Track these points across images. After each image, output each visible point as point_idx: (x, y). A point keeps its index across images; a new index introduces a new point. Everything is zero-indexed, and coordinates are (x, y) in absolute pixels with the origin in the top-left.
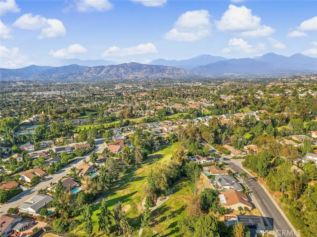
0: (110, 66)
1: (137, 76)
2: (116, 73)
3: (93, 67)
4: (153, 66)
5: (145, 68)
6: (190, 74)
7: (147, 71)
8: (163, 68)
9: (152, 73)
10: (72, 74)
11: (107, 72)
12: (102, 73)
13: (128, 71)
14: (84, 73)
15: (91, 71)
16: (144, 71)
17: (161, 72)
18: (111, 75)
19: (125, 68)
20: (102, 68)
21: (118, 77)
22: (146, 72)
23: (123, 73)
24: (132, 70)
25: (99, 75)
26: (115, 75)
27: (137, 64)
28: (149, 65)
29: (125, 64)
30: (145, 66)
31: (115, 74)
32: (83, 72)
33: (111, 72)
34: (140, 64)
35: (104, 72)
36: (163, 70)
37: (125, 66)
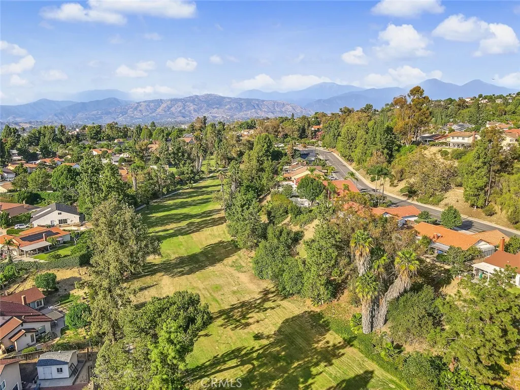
0: (172, 100)
1: (216, 115)
2: (181, 110)
3: (144, 102)
4: (241, 99)
5: (229, 102)
6: (302, 112)
7: (232, 108)
8: (257, 102)
9: (241, 111)
10: (110, 113)
11: (166, 110)
12: (159, 110)
13: (201, 108)
14: (129, 112)
15: (140, 108)
16: (226, 107)
17: (255, 109)
18: (173, 114)
19: (196, 103)
20: (159, 102)
21: (184, 117)
22: (230, 109)
23: (192, 112)
24: (208, 106)
25: (154, 114)
26: (179, 114)
27: (215, 96)
28: (235, 99)
29: (197, 96)
30: (228, 100)
31: (180, 112)
32: (128, 110)
33: (173, 109)
34: (220, 97)
35: (162, 110)
36: (258, 105)
37: (196, 100)
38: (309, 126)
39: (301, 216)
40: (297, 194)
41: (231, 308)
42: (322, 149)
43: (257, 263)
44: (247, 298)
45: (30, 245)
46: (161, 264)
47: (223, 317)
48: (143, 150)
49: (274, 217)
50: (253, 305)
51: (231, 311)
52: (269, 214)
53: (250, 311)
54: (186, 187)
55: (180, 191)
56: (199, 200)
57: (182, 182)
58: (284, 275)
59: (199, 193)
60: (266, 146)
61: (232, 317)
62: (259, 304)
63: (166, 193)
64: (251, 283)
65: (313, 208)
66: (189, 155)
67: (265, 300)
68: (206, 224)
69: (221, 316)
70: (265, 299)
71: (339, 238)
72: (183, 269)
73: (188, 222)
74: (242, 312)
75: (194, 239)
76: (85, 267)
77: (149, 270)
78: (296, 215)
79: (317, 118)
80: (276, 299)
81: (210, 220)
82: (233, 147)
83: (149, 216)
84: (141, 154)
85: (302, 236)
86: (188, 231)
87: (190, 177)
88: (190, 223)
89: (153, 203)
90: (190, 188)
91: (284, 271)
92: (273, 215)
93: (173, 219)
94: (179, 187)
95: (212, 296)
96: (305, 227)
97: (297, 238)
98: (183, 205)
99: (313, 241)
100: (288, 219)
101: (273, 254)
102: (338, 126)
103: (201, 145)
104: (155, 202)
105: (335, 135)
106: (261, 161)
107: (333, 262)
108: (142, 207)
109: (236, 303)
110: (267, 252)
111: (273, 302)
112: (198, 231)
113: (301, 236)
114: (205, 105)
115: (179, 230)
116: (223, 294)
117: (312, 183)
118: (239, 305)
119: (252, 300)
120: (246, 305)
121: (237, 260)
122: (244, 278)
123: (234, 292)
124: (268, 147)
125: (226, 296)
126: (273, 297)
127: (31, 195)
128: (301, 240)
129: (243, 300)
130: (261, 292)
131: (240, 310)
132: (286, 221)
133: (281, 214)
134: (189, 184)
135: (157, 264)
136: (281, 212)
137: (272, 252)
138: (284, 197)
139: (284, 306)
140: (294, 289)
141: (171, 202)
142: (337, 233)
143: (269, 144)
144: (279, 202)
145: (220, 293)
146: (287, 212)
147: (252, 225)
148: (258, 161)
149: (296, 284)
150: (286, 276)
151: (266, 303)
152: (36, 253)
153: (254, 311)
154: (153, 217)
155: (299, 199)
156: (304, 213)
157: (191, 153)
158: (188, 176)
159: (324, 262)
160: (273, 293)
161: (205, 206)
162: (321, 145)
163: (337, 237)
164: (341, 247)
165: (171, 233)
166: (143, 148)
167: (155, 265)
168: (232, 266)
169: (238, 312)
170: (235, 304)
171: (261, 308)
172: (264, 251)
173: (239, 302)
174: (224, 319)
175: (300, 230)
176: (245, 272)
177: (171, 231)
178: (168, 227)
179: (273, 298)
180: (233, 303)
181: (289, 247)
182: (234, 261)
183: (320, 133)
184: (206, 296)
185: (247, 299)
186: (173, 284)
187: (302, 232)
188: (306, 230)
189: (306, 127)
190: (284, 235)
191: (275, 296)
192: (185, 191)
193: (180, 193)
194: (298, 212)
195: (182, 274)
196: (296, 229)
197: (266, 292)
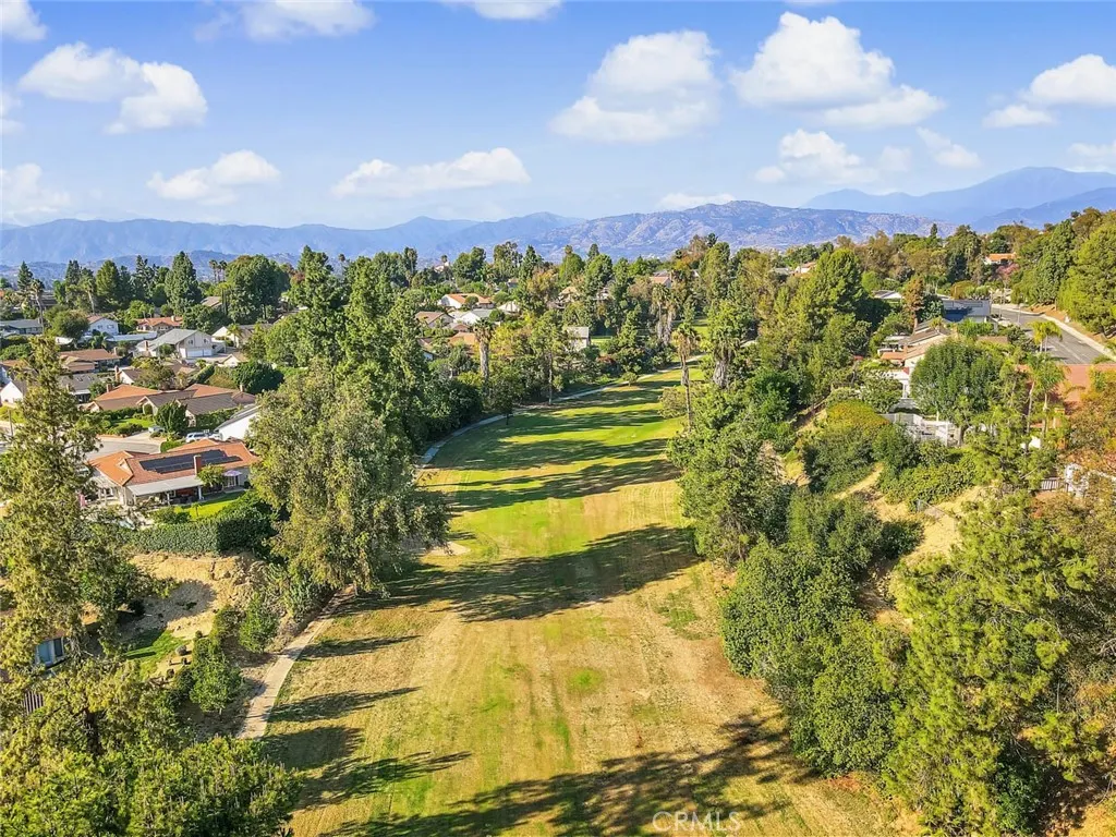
0: (658, 215)
2: (677, 237)
3: (602, 219)
4: (811, 211)
5: (785, 219)
7: (791, 232)
8: (850, 218)
11: (646, 236)
12: (631, 237)
13: (721, 232)
15: (594, 232)
16: (778, 230)
18: (661, 245)
19: (711, 221)
20: (632, 220)
22: (784, 234)
24: (736, 227)
25: (622, 245)
27: (755, 206)
28: (800, 211)
29: (713, 207)
30: (782, 214)
31: (674, 240)
32: (569, 237)
33: (660, 235)
34: (766, 207)
35: (638, 236)
36: (851, 224)
37: (713, 214)
38: (976, 252)
39: (918, 473)
40: (914, 404)
41: (601, 777)
42: (1011, 307)
43: (733, 614)
44: (671, 742)
45: (159, 480)
46: (459, 574)
47: (557, 811)
48: (543, 294)
49: (826, 468)
50: (685, 781)
51: (595, 790)
52: (810, 456)
53: (666, 805)
54: (620, 381)
55: (606, 389)
56: (643, 412)
57: (613, 369)
58: (817, 683)
59: (650, 397)
60: (842, 283)
61: (588, 818)
62: (708, 777)
63: (559, 388)
64: (706, 683)
65: (966, 448)
66: (645, 307)
67: (735, 763)
68: (634, 474)
69: (551, 802)
70: (735, 760)
71: (1084, 577)
72: (514, 598)
73: (589, 463)
74: (634, 801)
75: (587, 513)
76: (234, 558)
77: (418, 587)
78: (901, 468)
79: (1003, 238)
80: (777, 770)
81: (648, 464)
82: (761, 293)
83: (501, 440)
84: (538, 303)
85: (916, 541)
86: (578, 487)
87: (631, 354)
88: (595, 467)
89: (526, 412)
90: (632, 384)
91: (820, 667)
92: (822, 460)
93: (555, 452)
94: (605, 379)
95: (558, 708)
96: (930, 511)
97: (894, 544)
98: (595, 422)
99: (945, 571)
100: (872, 480)
101: (792, 593)
102: (1068, 241)
103: (689, 293)
104: (531, 411)
105: (1055, 269)
106: (820, 317)
107: (1040, 681)
108: (496, 418)
109: (628, 754)
110: (770, 584)
111: (764, 780)
112: (606, 490)
113: (911, 541)
114: (730, 225)
115: (558, 483)
116: (596, 711)
117: (969, 363)
118: (635, 766)
119: (685, 757)
120: (656, 776)
121: (684, 590)
122: (687, 659)
123: (636, 710)
124: (849, 286)
125: (604, 720)
126: (767, 758)
127: (261, 374)
128: (908, 552)
129: (654, 746)
130: (726, 726)
131: (628, 789)
132: (864, 485)
133: (849, 461)
134: (628, 374)
135: (447, 574)
136: (850, 454)
137: (789, 585)
138: (867, 408)
139: (802, 812)
140: (853, 749)
141: (570, 413)
142: (1069, 553)
143: (850, 280)
144: (847, 423)
145: (589, 702)
146: (869, 459)
147: (737, 485)
148: (811, 316)
149: (862, 732)
150: (824, 689)
151: (735, 781)
152: (166, 504)
153: (679, 807)
154: (511, 443)
155: (917, 419)
156: (930, 461)
157: (650, 302)
158: (626, 352)
159: (993, 677)
160: (772, 738)
161: (653, 429)
162: (1009, 298)
163: (1072, 570)
164: (1090, 617)
165: (536, 489)
166: (543, 287)
167: (441, 574)
168: (662, 610)
169: (617, 802)
170: (621, 761)
171: (710, 799)
172: (761, 578)
173: (638, 752)
174: (556, 822)
175: (911, 518)
176: (698, 637)
177: (537, 484)
178: (532, 472)
179: (768, 764)
180: (615, 754)
181: (859, 574)
182: (675, 592)
183: (1008, 270)
184: (539, 705)
185: (671, 748)
186: (461, 642)
187: (915, 526)
188: (934, 520)
189: (968, 254)
190: (845, 530)
191: (776, 753)
192: (618, 389)
193: (604, 393)
194: (908, 457)
195: (504, 612)
196: (891, 511)
197: (747, 733)
